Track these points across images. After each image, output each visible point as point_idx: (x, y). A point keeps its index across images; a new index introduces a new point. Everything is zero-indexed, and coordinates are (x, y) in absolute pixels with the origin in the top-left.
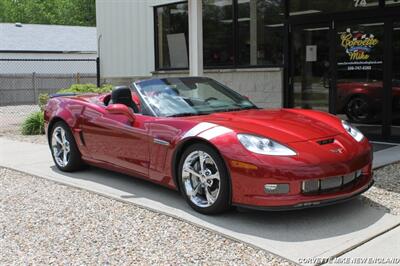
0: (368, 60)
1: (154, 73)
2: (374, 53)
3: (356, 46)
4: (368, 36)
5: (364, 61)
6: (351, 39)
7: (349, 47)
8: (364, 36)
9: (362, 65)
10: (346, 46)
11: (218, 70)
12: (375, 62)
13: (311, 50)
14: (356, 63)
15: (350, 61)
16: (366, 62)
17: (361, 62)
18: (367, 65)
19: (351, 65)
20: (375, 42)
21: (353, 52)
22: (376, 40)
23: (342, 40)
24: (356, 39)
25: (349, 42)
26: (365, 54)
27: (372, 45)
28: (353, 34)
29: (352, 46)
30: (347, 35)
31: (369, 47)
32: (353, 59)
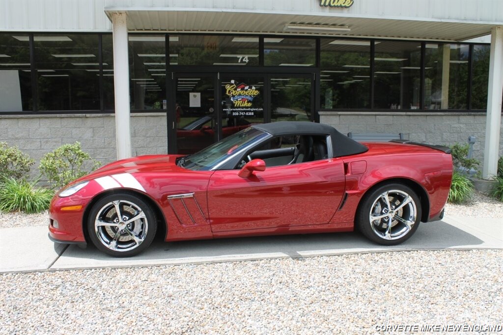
0: (251, 107)
2: (255, 102)
3: (240, 95)
4: (250, 88)
5: (247, 107)
6: (235, 89)
7: (233, 96)
8: (247, 88)
9: (245, 112)
10: (231, 95)
11: (84, 115)
12: (257, 109)
13: (195, 96)
14: (241, 109)
15: (235, 108)
16: (249, 109)
17: (245, 109)
18: (250, 111)
19: (235, 111)
20: (256, 93)
21: (237, 100)
22: (257, 91)
23: (226, 90)
24: (240, 89)
25: (234, 92)
26: (248, 102)
27: (254, 95)
28: (237, 85)
29: (236, 95)
30: (231, 85)
31: (252, 97)
32: (238, 106)
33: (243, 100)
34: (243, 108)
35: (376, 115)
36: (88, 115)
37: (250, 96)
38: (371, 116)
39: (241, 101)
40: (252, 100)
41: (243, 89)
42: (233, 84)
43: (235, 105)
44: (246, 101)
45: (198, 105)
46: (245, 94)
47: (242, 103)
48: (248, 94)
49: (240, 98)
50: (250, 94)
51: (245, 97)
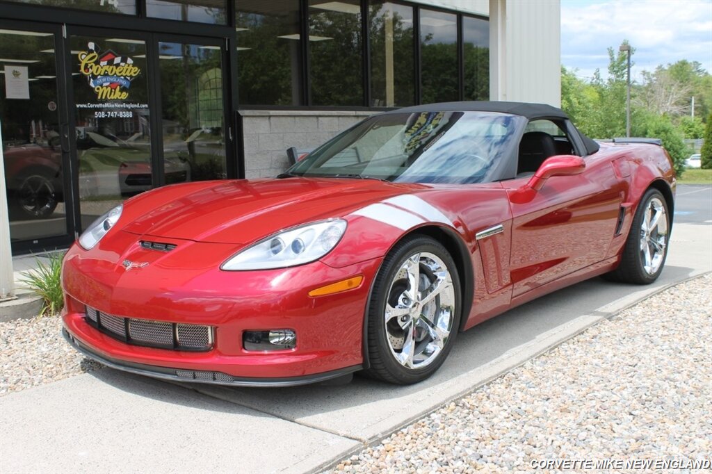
0: (127, 102)
3: (106, 75)
4: (124, 60)
5: (121, 102)
6: (97, 63)
7: (95, 77)
8: (117, 60)
9: (118, 110)
10: (88, 74)
15: (98, 103)
18: (127, 109)
19: (100, 110)
20: (135, 71)
21: (101, 86)
22: (136, 68)
23: (80, 63)
25: (95, 68)
26: (122, 91)
27: (131, 77)
28: (99, 54)
29: (99, 74)
30: (89, 54)
31: (127, 79)
32: (103, 98)
33: (113, 86)
34: (112, 102)
35: (318, 116)
37: (125, 77)
38: (311, 119)
39: (109, 88)
40: (128, 87)
41: (110, 63)
42: (91, 51)
43: (99, 98)
44: (118, 88)
45: (25, 95)
46: (115, 74)
47: (111, 91)
48: (120, 72)
49: (106, 82)
50: (123, 73)
51: (115, 80)
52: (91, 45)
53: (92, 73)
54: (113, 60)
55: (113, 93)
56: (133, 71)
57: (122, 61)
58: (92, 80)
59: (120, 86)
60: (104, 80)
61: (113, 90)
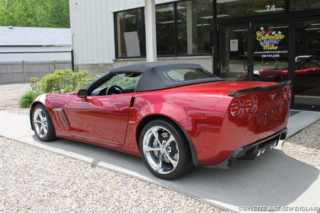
0: (277, 50)
1: (114, 61)
2: (281, 44)
3: (268, 40)
4: (277, 33)
6: (264, 35)
7: (263, 41)
8: (274, 33)
9: (273, 54)
10: (260, 40)
11: (164, 58)
12: (282, 52)
13: (234, 42)
14: (268, 52)
15: (263, 51)
16: (275, 52)
17: (272, 52)
18: (276, 54)
19: (264, 54)
21: (265, 44)
22: (283, 35)
23: (257, 36)
24: (268, 35)
25: (263, 37)
26: (275, 46)
27: (280, 39)
28: (265, 31)
29: (265, 40)
30: (261, 32)
31: (278, 41)
32: (266, 49)
33: (271, 44)
34: (270, 51)
36: (166, 58)
37: (277, 40)
39: (269, 45)
40: (278, 44)
42: (262, 31)
43: (264, 49)
44: (273, 45)
45: (236, 49)
46: (272, 39)
47: (270, 46)
48: (274, 38)
49: (268, 42)
50: (276, 38)
51: (272, 42)
52: (262, 28)
53: (262, 40)
54: (271, 33)
55: (270, 47)
56: (281, 37)
57: (276, 33)
58: (261, 42)
59: (274, 44)
60: (267, 42)
61: (271, 46)
